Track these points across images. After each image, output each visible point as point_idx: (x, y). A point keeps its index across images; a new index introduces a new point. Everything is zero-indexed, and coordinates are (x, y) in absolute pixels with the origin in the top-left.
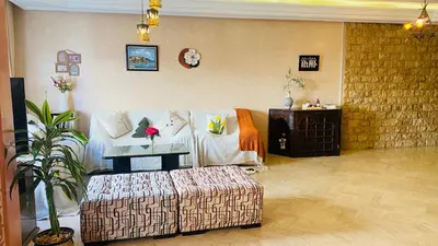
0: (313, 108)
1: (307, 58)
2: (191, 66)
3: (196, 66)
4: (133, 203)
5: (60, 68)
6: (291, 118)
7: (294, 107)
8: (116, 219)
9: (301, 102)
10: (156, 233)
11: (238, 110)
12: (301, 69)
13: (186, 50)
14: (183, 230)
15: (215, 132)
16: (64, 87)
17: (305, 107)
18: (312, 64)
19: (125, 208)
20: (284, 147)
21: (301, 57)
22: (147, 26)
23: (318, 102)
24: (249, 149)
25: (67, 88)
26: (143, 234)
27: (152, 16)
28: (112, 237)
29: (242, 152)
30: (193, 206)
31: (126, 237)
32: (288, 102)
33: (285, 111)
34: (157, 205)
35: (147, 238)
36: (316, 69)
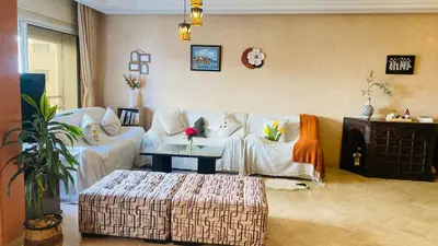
0: (400, 120)
1: (398, 58)
2: (254, 66)
3: (260, 66)
4: (124, 202)
5: (133, 67)
6: (368, 129)
7: (376, 117)
8: (107, 215)
9: (385, 111)
10: (146, 236)
11: (302, 117)
12: (388, 72)
13: (250, 50)
14: (174, 239)
15: (271, 139)
16: (133, 84)
17: (390, 118)
18: (405, 65)
19: (116, 206)
20: (357, 163)
21: (389, 57)
22: (188, 26)
23: (408, 112)
24: (304, 161)
25: (135, 86)
26: (134, 235)
27: (196, 14)
28: (105, 232)
29: (296, 164)
30: (184, 216)
31: (116, 234)
32: (365, 110)
33: (361, 121)
34: (147, 207)
35: (137, 239)
36: (411, 72)
